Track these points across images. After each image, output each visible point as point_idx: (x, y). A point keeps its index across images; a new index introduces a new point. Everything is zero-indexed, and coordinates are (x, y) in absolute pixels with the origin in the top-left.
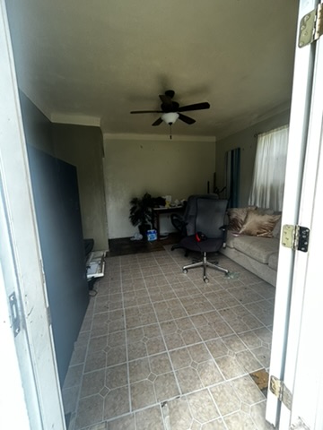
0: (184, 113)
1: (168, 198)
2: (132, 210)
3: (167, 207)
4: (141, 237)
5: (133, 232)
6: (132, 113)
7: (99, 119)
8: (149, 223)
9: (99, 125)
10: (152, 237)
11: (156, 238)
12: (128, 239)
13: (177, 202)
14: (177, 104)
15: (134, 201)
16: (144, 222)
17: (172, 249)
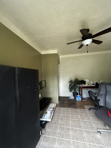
0: (95, 39)
1: (87, 81)
2: (70, 85)
3: (86, 85)
4: (73, 98)
5: (70, 95)
6: (68, 44)
7: (57, 50)
8: (78, 92)
9: (57, 53)
10: (79, 99)
11: (80, 100)
12: (68, 97)
13: (92, 82)
14: (91, 34)
15: (71, 82)
16: (75, 90)
17: (90, 109)
